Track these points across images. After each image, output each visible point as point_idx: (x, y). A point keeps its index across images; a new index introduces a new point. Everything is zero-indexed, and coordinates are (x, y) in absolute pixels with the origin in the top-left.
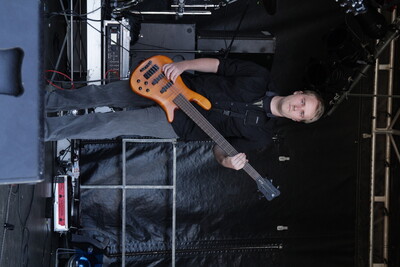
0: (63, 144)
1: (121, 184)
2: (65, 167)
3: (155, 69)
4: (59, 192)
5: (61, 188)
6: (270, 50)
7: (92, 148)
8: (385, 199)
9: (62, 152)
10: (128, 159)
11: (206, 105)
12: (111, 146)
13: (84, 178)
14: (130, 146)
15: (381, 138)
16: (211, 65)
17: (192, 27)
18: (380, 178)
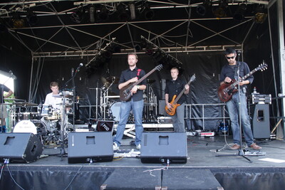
0: (191, 134)
1: (202, 120)
2: (197, 134)
5: (202, 134)
6: (165, 81)
7: (193, 127)
8: (205, 47)
10: (196, 117)
12: (192, 122)
13: (201, 128)
14: (192, 117)
15: (188, 49)
17: (159, 101)
18: (199, 49)
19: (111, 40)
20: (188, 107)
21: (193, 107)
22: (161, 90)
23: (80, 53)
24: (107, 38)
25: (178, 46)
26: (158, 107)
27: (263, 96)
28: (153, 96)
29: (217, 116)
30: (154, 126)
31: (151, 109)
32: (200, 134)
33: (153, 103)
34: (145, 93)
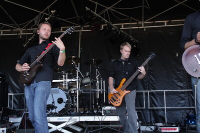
0: (148, 129)
1: (164, 110)
2: (157, 128)
5: (163, 130)
7: (153, 119)
8: (165, 22)
9: (151, 129)
10: (156, 107)
12: (152, 112)
13: (163, 122)
14: (151, 106)
15: (145, 25)
18: (158, 24)
19: (51, 13)
20: (146, 94)
21: (151, 94)
24: (46, 11)
25: (133, 21)
28: (99, 80)
29: (184, 106)
30: (97, 119)
31: (98, 97)
32: (161, 129)
33: (100, 88)
34: (89, 76)
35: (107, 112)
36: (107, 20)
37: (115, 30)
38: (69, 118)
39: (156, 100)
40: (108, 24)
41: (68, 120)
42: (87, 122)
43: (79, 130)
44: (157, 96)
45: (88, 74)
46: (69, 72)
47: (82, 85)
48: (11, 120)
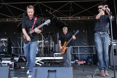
0: (73, 62)
1: (78, 54)
2: (76, 62)
3: (61, 50)
4: (80, 63)
6: (59, 34)
7: (73, 58)
8: (79, 17)
10: (75, 53)
11: (66, 42)
12: (73, 56)
13: (78, 59)
14: (73, 53)
15: (71, 18)
16: (60, 42)
17: (56, 44)
18: (76, 18)
21: (73, 48)
22: (57, 39)
23: (15, 20)
25: (66, 17)
26: (55, 48)
27: (115, 40)
28: (52, 42)
29: (86, 53)
30: (52, 58)
31: (51, 49)
32: (78, 62)
33: (52, 45)
34: (48, 40)
35: (56, 55)
36: (55, 15)
37: (58, 20)
38: (40, 58)
39: (75, 50)
40: (55, 17)
41: (39, 59)
42: (47, 60)
43: (43, 63)
44: (75, 49)
45: (47, 39)
46: (39, 38)
47: (45, 44)
48: (15, 59)
